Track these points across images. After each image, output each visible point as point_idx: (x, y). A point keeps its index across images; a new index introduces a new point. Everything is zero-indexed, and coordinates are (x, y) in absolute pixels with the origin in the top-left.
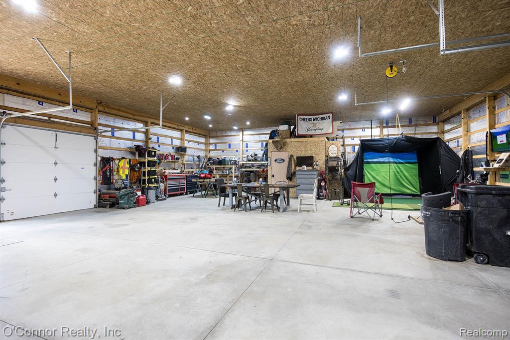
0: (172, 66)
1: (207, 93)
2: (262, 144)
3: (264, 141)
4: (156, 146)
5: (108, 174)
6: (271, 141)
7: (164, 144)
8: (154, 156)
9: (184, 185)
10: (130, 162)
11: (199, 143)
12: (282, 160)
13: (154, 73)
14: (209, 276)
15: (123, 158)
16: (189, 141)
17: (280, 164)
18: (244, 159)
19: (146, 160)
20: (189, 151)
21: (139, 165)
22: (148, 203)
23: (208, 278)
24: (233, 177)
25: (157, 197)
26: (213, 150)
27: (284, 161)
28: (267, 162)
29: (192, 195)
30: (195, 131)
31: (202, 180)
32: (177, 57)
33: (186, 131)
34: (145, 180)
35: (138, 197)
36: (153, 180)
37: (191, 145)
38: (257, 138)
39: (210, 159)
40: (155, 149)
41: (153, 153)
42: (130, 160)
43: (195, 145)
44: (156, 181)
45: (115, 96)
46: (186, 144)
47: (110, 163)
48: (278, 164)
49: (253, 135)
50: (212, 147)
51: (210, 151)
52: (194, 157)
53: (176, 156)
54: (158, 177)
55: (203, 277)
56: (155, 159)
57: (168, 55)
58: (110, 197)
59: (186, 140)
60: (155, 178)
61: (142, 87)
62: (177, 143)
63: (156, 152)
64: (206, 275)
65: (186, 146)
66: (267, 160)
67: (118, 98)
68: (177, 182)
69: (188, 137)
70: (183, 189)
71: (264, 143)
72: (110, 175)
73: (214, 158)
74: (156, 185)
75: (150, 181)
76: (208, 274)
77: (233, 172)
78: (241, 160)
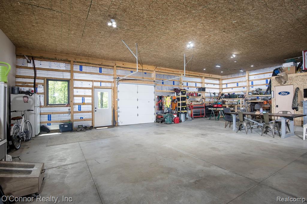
0: (186, 37)
1: (214, 49)
2: (267, 81)
3: (268, 78)
4: (186, 88)
5: (161, 105)
6: (274, 77)
7: (191, 87)
8: (185, 94)
9: (204, 112)
10: (172, 98)
11: (214, 84)
12: (286, 92)
13: (177, 44)
14: (197, 182)
15: (168, 96)
16: (207, 84)
17: (285, 96)
18: (250, 93)
19: (180, 97)
20: (207, 90)
21: (176, 100)
22: (180, 121)
23: (196, 183)
24: (241, 107)
25: (186, 119)
26: (225, 88)
27: (288, 93)
28: (271, 95)
29: (209, 118)
30: (211, 77)
31: (215, 109)
32: (188, 30)
33: (205, 77)
34: (180, 108)
35: (175, 118)
36: (184, 108)
37: (209, 86)
38: (262, 76)
39: (222, 95)
40: (186, 90)
41: (184, 93)
42: (172, 97)
43: (212, 86)
44: (186, 109)
45: (162, 63)
46: (206, 86)
47: (162, 99)
48: (283, 96)
49: (258, 74)
50: (224, 86)
51: (222, 89)
52: (211, 94)
53: (199, 94)
54: (187, 107)
55: (192, 181)
56: (185, 96)
57: (182, 30)
58: (161, 117)
59: (205, 83)
60: (185, 107)
61: (174, 54)
62: (199, 85)
63: (185, 91)
64: (195, 180)
65: (205, 87)
66: (271, 93)
67: (163, 63)
68: (200, 110)
69: (207, 81)
70: (203, 114)
71: (269, 80)
72: (162, 106)
73: (225, 94)
74: (186, 111)
75: (182, 109)
76: (197, 179)
77: (241, 103)
78: (247, 94)
